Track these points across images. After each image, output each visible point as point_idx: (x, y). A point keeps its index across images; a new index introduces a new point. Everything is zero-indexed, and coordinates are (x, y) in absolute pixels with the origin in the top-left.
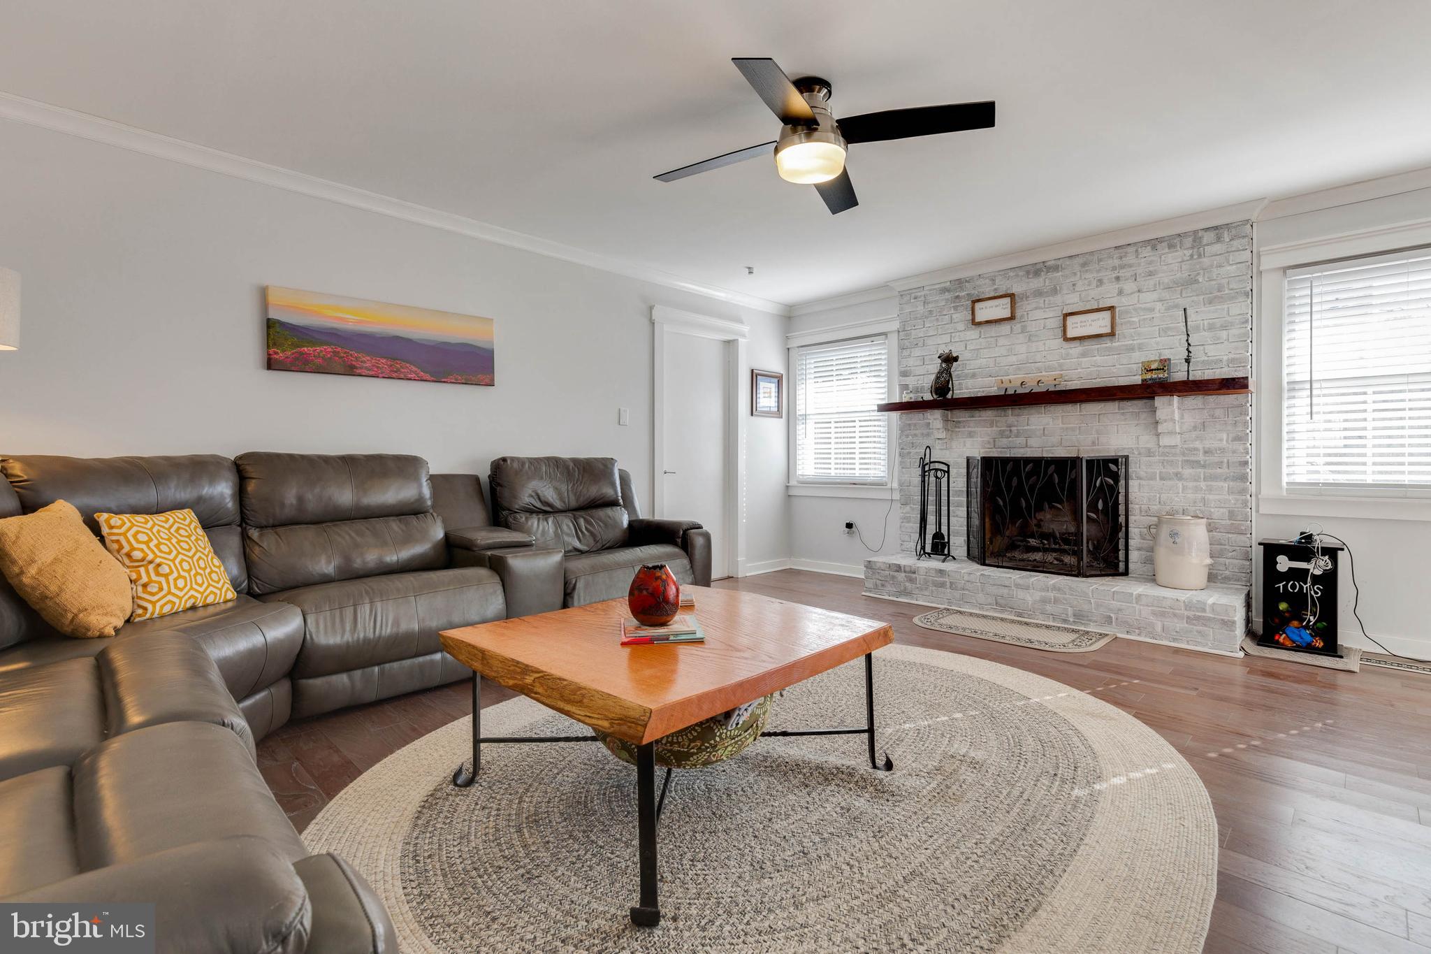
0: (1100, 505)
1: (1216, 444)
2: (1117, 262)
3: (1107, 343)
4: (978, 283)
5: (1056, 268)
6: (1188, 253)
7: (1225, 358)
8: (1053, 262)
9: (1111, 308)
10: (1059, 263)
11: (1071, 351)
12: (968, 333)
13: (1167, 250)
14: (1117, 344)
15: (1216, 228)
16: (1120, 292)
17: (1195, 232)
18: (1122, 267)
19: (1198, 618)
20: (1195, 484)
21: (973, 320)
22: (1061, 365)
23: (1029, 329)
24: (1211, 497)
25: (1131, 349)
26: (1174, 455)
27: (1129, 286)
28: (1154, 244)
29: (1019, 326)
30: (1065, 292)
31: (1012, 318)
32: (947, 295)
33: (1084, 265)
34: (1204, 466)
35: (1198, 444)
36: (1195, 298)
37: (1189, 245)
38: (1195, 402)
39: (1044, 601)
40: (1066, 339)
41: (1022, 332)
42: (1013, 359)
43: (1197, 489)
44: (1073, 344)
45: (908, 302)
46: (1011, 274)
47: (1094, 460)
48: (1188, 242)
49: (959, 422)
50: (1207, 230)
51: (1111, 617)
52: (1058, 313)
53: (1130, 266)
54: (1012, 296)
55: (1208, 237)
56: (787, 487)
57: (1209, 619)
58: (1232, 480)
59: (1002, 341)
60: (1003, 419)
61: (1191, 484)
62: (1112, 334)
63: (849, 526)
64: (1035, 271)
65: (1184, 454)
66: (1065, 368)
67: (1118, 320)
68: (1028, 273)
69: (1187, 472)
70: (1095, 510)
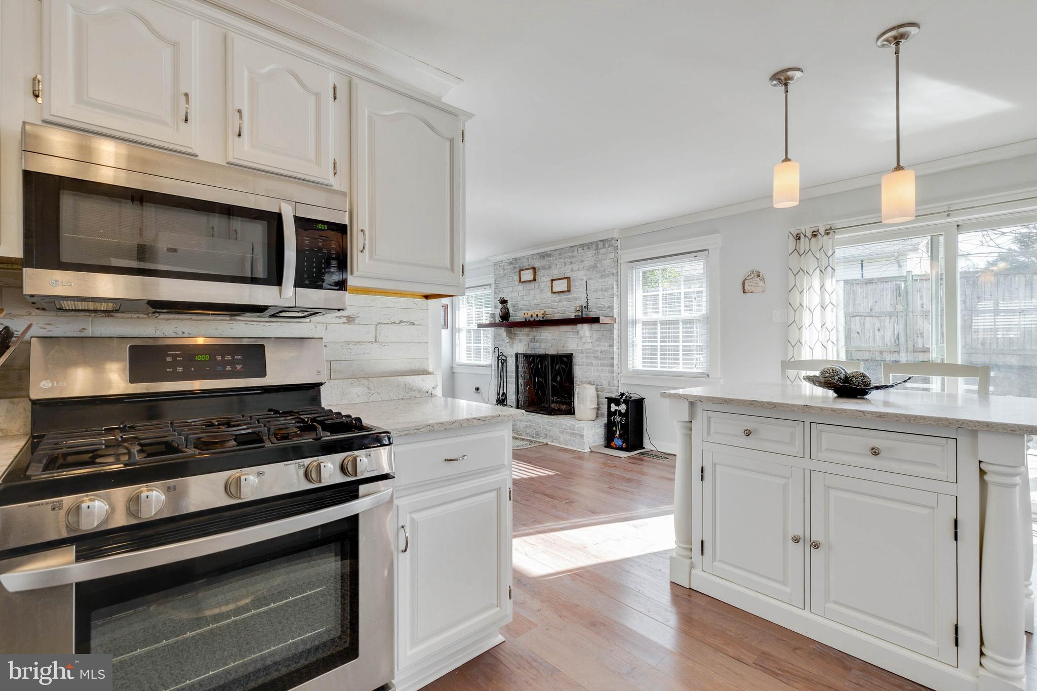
0: (559, 379)
1: (604, 349)
2: (571, 254)
3: (568, 296)
4: (523, 261)
5: (549, 255)
6: (594, 252)
7: (606, 306)
8: (549, 252)
9: (568, 278)
10: (551, 252)
11: (556, 299)
12: (519, 287)
13: (587, 250)
14: (571, 296)
15: (603, 241)
16: (572, 270)
17: (597, 242)
18: (573, 257)
19: (573, 434)
20: (597, 368)
21: (520, 280)
22: (552, 306)
23: (541, 286)
24: (603, 375)
25: (575, 299)
26: (590, 353)
27: (575, 267)
28: (582, 246)
29: (537, 284)
30: (553, 268)
31: (535, 280)
32: (512, 266)
33: (560, 254)
34: (600, 360)
35: (598, 348)
36: (596, 275)
37: (594, 249)
38: (597, 327)
39: (526, 427)
40: (553, 292)
41: (538, 288)
42: (535, 301)
43: (598, 371)
44: (556, 295)
45: (497, 269)
46: (535, 257)
47: (543, 356)
48: (594, 246)
49: (516, 334)
50: (600, 241)
51: (547, 435)
52: (549, 279)
53: (575, 257)
54: (534, 269)
55: (601, 245)
56: (452, 367)
57: (576, 434)
58: (610, 366)
59: (532, 292)
60: (532, 333)
61: (596, 368)
62: (569, 291)
63: (477, 389)
64: (543, 256)
65: (593, 353)
66: (553, 307)
67: (572, 284)
68: (540, 256)
69: (594, 362)
70: (556, 381)
